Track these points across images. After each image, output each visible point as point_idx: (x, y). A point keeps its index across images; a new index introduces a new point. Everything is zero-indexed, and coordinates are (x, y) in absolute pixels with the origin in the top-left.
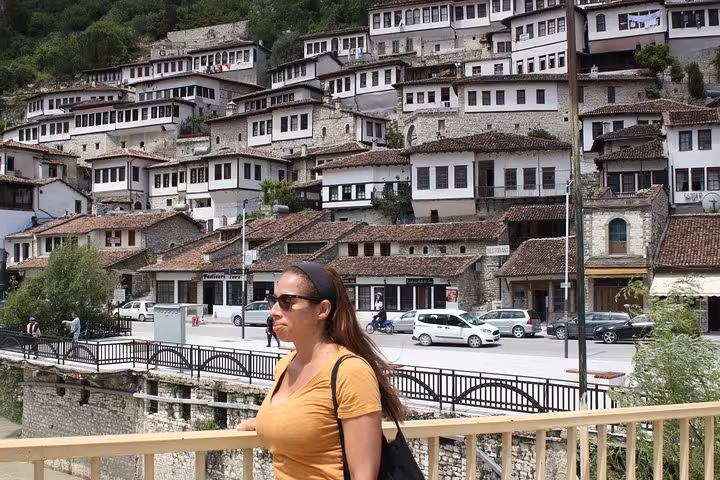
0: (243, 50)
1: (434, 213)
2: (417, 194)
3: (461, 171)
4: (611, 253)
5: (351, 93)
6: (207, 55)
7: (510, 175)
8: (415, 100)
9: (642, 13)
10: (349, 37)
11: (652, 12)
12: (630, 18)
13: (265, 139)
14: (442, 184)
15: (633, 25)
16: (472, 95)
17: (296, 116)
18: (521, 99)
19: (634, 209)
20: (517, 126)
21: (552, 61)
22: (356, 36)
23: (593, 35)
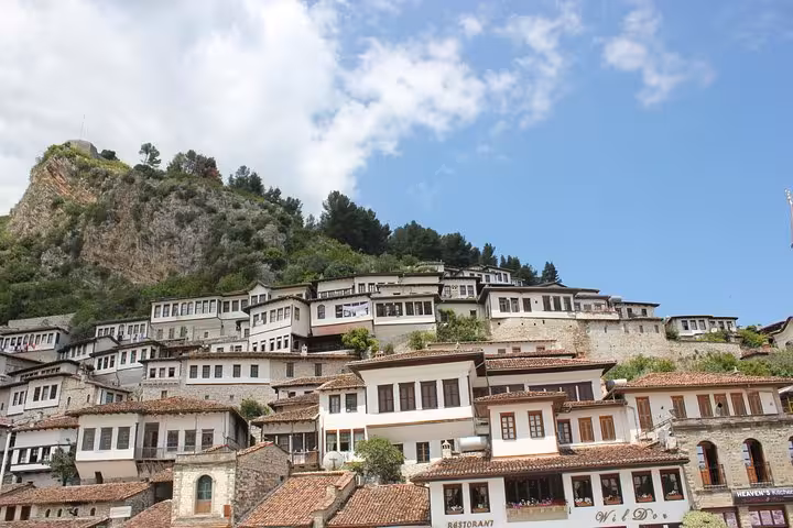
0: (48, 333)
1: (98, 475)
2: (81, 455)
3: (124, 431)
4: (196, 513)
5: (114, 369)
6: (17, 336)
7: (173, 437)
8: (157, 375)
9: (354, 305)
10: (133, 324)
11: (362, 303)
12: (344, 308)
13: (19, 409)
14: (105, 445)
15: (347, 314)
16: (194, 368)
17: (47, 387)
18: (237, 373)
19: (220, 464)
20: (232, 397)
21: (279, 343)
22: (140, 323)
23: (316, 322)
